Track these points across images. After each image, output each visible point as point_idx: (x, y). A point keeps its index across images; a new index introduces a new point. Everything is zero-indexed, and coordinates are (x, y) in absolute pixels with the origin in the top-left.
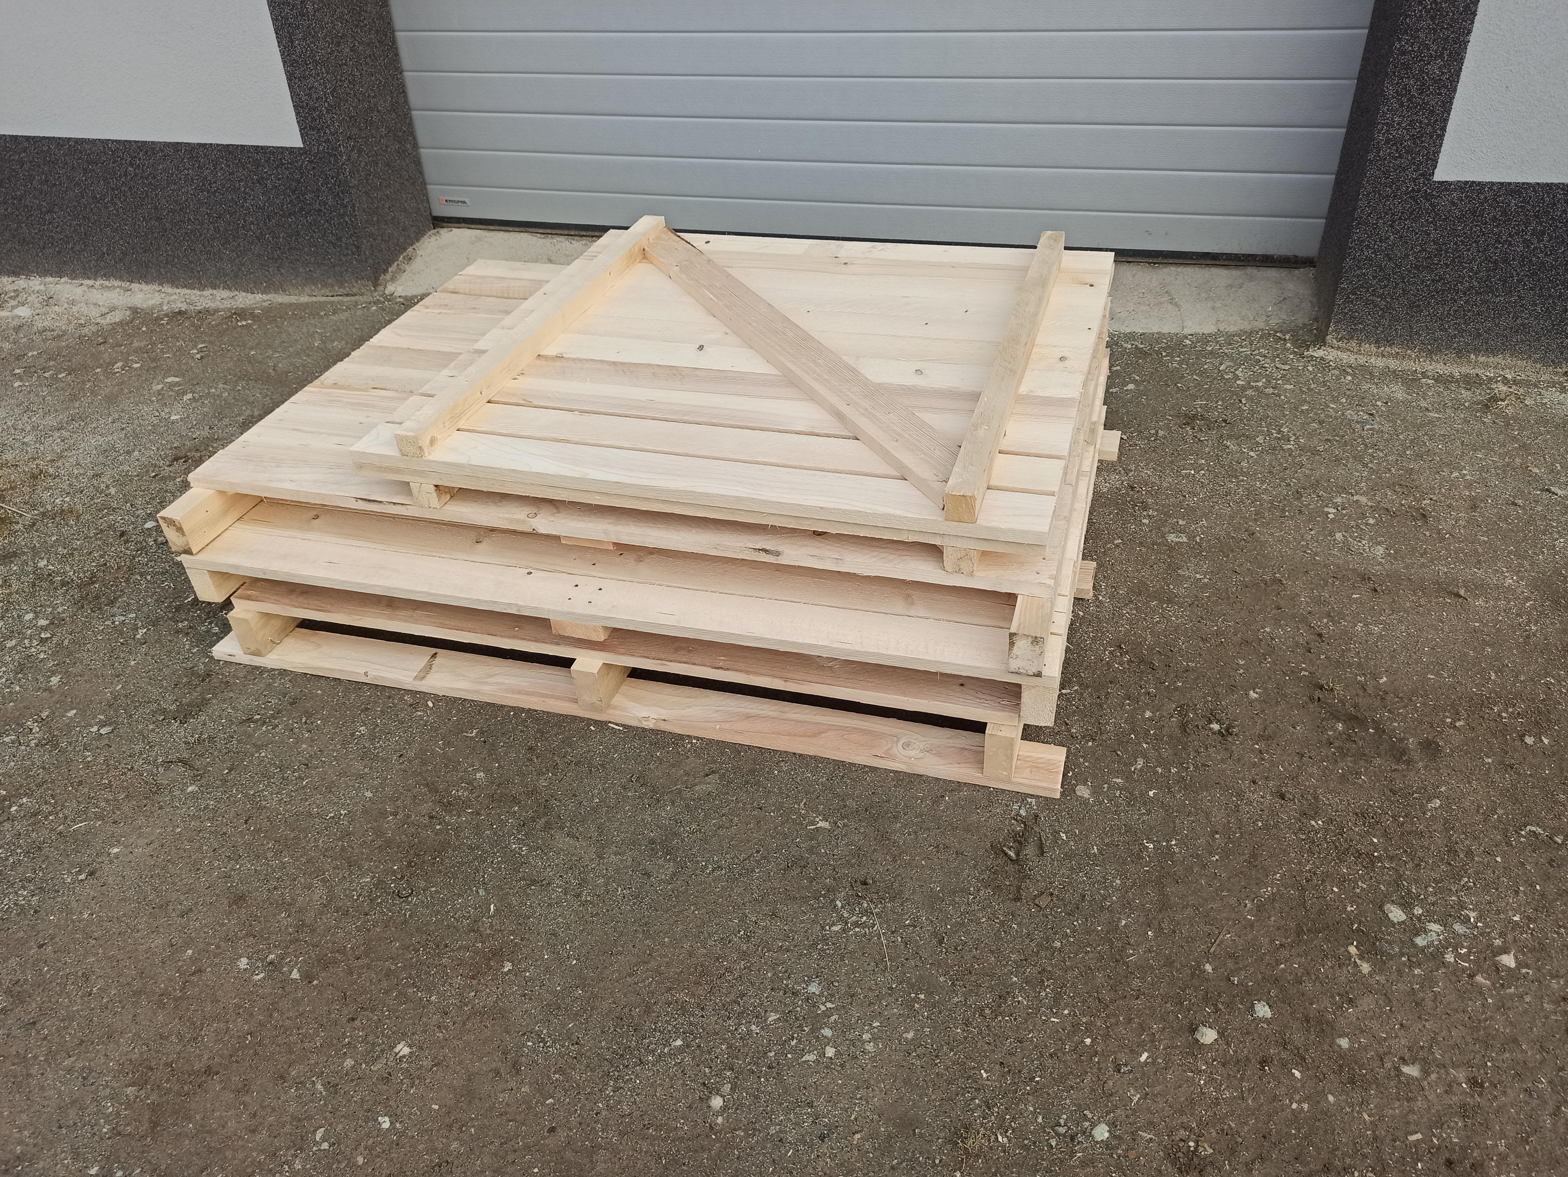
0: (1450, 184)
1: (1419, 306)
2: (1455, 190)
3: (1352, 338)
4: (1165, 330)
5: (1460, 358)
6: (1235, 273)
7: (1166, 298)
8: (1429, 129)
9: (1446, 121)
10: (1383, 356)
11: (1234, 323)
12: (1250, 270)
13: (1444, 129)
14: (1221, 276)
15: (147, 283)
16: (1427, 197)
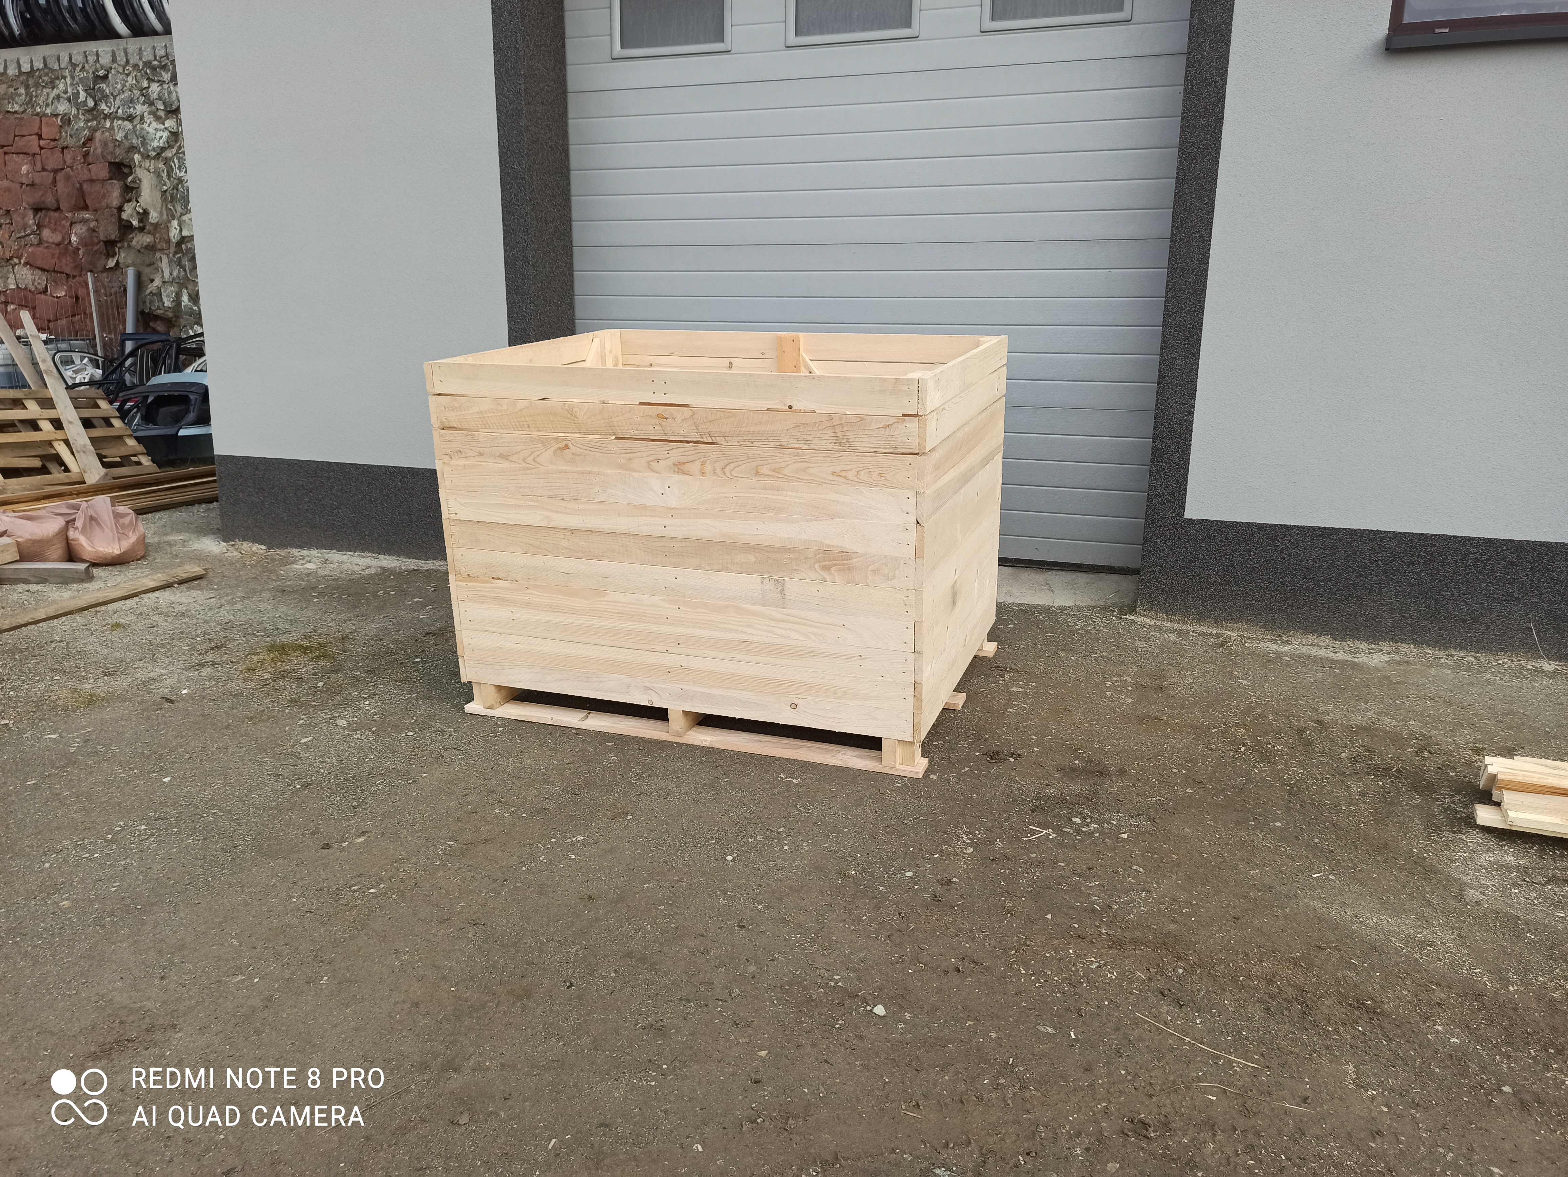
0: (1194, 520)
1: (1188, 591)
2: (1197, 524)
3: (1152, 609)
4: (1042, 603)
5: (1217, 624)
6: (1092, 576)
7: (1047, 587)
8: (1177, 490)
9: (1186, 486)
10: (1171, 621)
11: (1084, 601)
12: (1101, 575)
13: (1185, 490)
14: (1082, 578)
15: (389, 555)
16: (1182, 527)
